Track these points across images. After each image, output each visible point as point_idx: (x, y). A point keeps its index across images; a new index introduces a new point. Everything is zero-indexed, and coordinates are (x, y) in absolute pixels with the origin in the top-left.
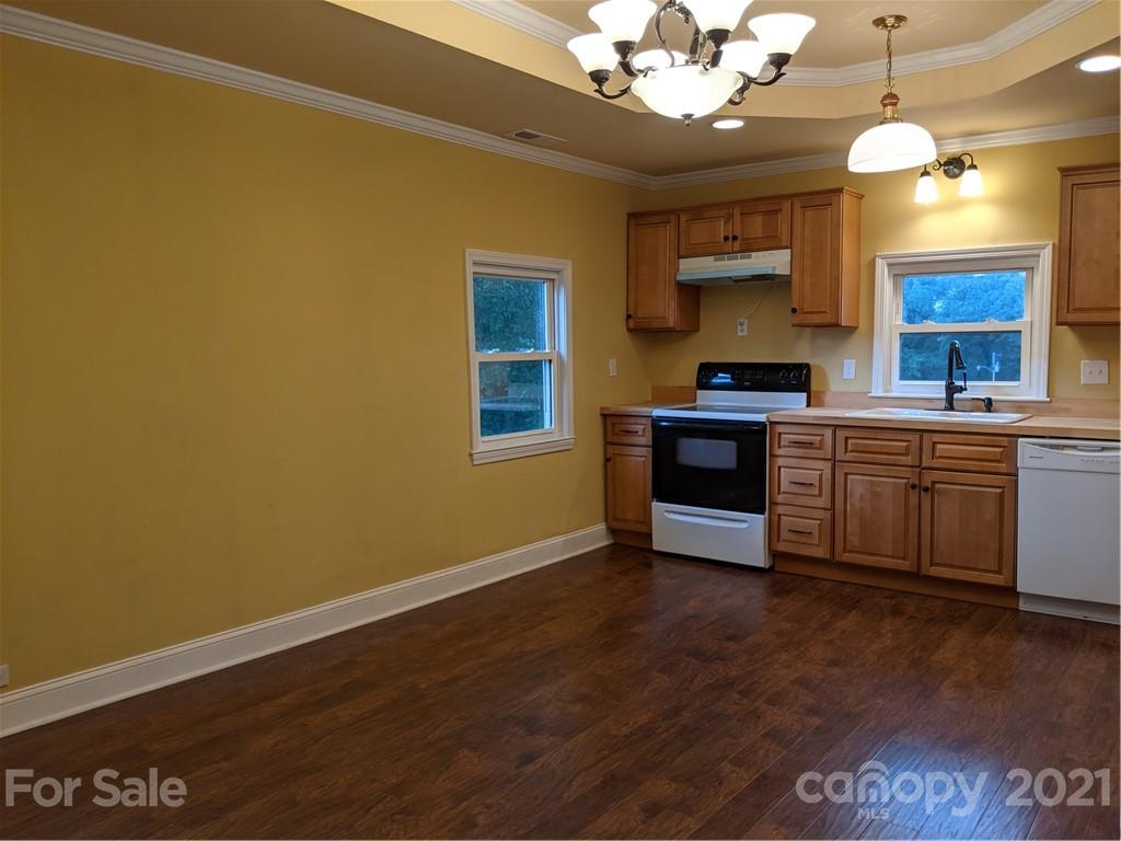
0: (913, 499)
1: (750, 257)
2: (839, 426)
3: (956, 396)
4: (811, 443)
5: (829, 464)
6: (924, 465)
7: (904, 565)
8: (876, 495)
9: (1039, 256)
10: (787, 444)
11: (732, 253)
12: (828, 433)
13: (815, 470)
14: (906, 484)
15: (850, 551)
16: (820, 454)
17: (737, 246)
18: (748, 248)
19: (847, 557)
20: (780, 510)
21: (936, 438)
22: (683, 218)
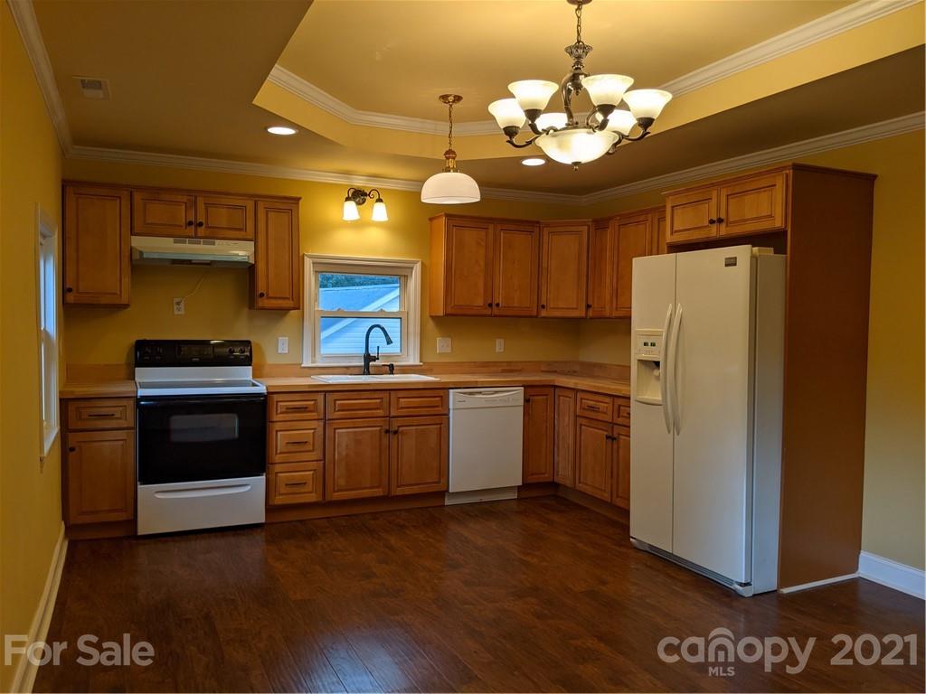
0: (385, 441)
1: (214, 244)
2: (328, 391)
3: (371, 363)
4: (306, 408)
5: (322, 423)
6: (393, 414)
7: (378, 492)
8: (358, 442)
9: (412, 268)
10: (284, 410)
11: (195, 238)
12: (320, 397)
13: (308, 430)
14: (380, 430)
15: (338, 491)
16: (314, 415)
17: (201, 231)
18: (211, 237)
19: (337, 496)
20: (278, 468)
21: (400, 394)
22: (138, 197)
